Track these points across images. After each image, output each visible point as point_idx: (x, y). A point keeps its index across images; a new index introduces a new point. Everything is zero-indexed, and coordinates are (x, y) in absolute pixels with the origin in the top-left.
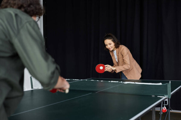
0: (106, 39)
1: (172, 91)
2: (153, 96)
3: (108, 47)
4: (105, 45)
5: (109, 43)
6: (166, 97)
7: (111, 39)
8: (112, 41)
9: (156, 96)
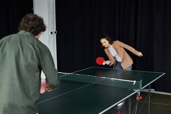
0: (101, 39)
1: (142, 87)
2: (130, 89)
3: (104, 45)
4: (101, 44)
5: (104, 42)
6: (138, 91)
7: (105, 38)
8: (107, 40)
9: (132, 89)
